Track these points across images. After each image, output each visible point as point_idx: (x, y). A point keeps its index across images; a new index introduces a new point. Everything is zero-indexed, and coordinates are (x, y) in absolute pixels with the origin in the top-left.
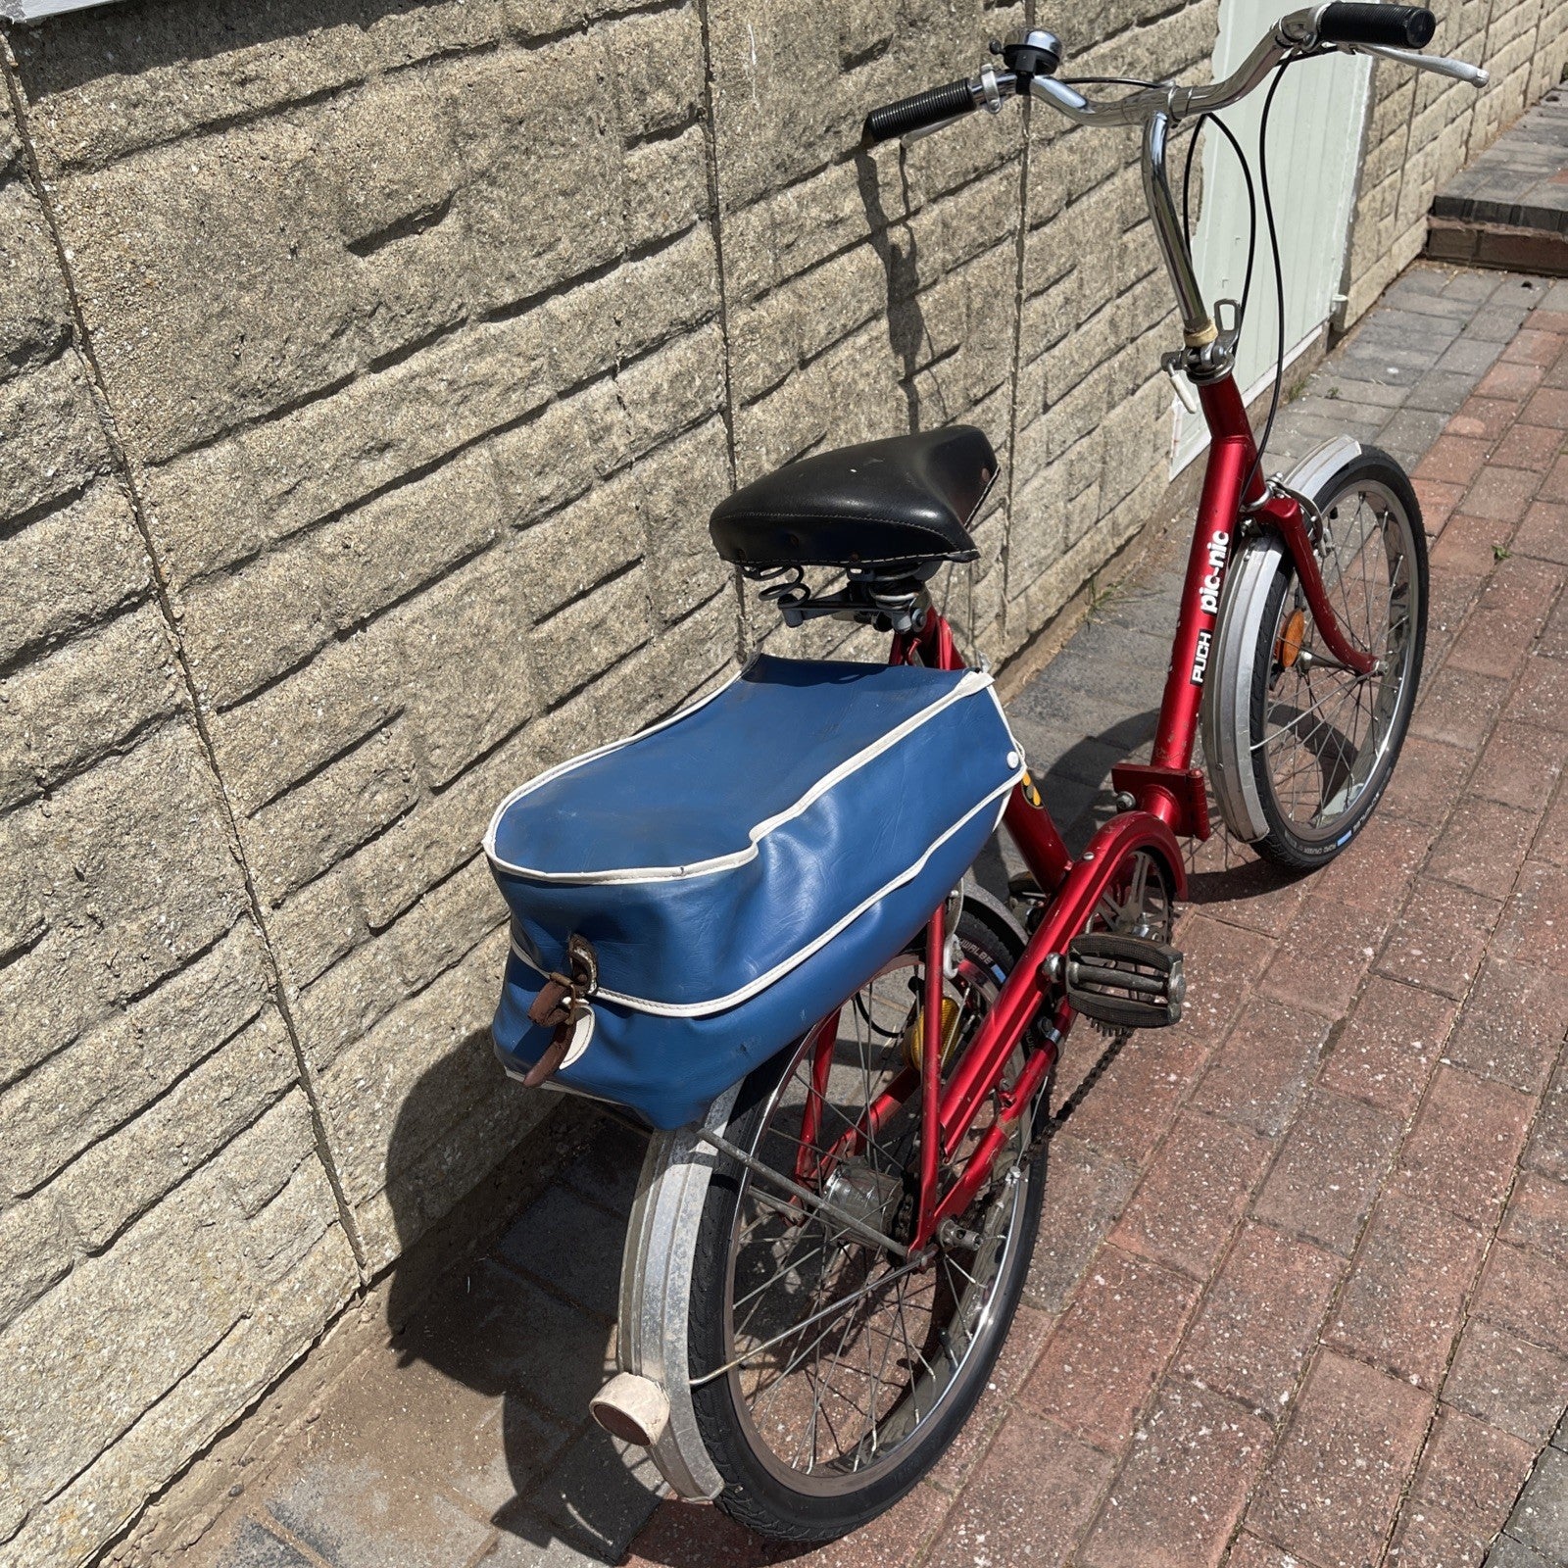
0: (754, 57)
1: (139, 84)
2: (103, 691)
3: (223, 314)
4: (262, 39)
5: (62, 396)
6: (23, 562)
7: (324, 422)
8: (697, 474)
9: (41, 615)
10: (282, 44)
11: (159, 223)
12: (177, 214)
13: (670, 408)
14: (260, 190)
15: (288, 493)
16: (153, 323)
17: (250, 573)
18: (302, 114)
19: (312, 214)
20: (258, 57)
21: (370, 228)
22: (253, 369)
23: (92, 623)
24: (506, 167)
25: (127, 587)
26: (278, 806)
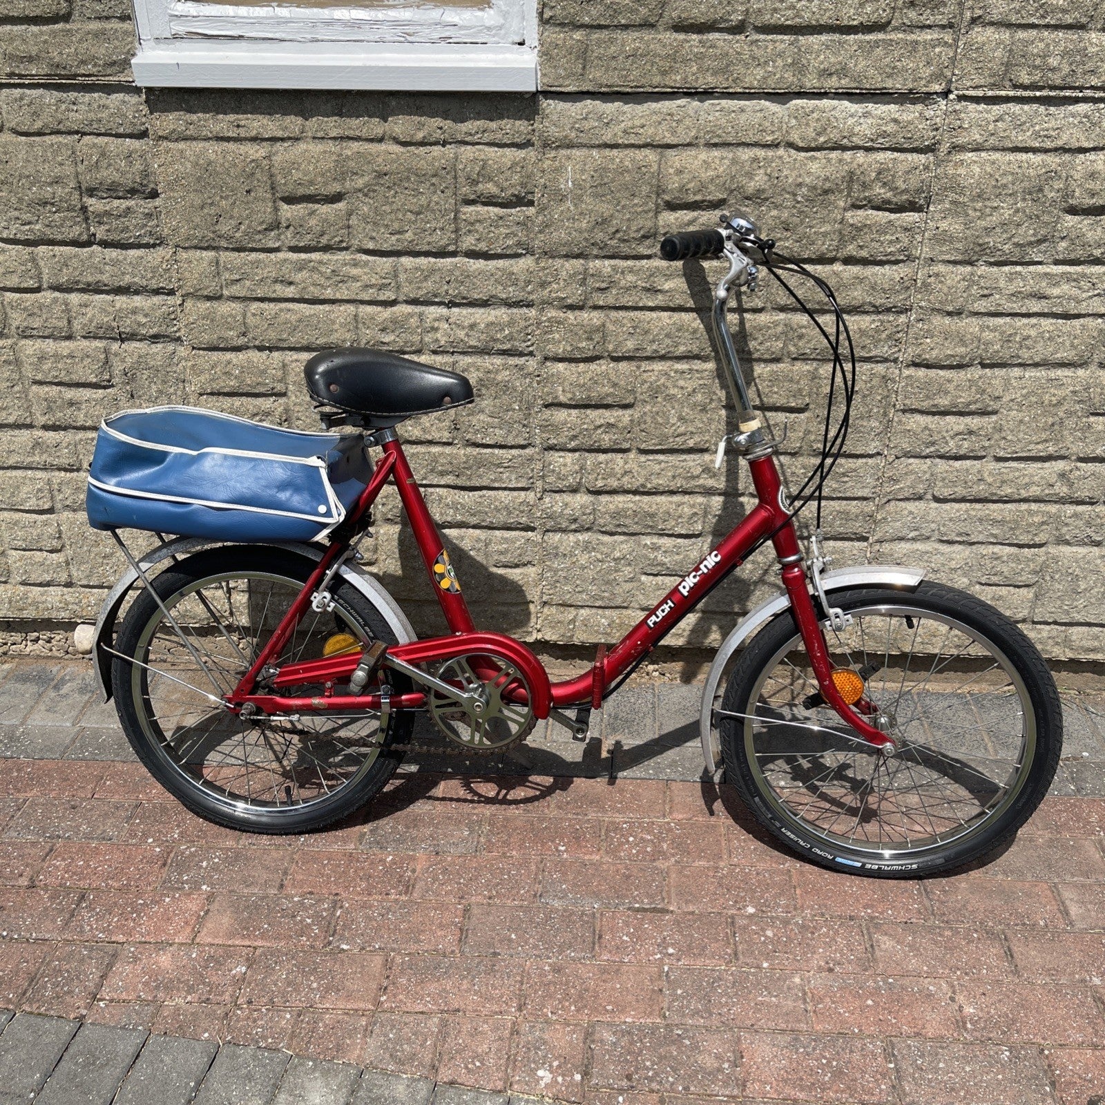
0: (570, 183)
1: (194, 117)
2: (146, 316)
3: (212, 204)
4: (251, 113)
5: (147, 211)
6: (125, 259)
7: (259, 261)
8: (499, 378)
9: (127, 279)
10: (260, 117)
11: (189, 165)
12: (197, 164)
13: (483, 337)
14: (235, 165)
15: (237, 281)
16: (183, 198)
17: (215, 304)
18: (264, 144)
19: (258, 181)
20: (248, 119)
21: (287, 194)
22: (224, 228)
23: (147, 291)
24: (375, 191)
25: (161, 285)
26: (215, 398)
